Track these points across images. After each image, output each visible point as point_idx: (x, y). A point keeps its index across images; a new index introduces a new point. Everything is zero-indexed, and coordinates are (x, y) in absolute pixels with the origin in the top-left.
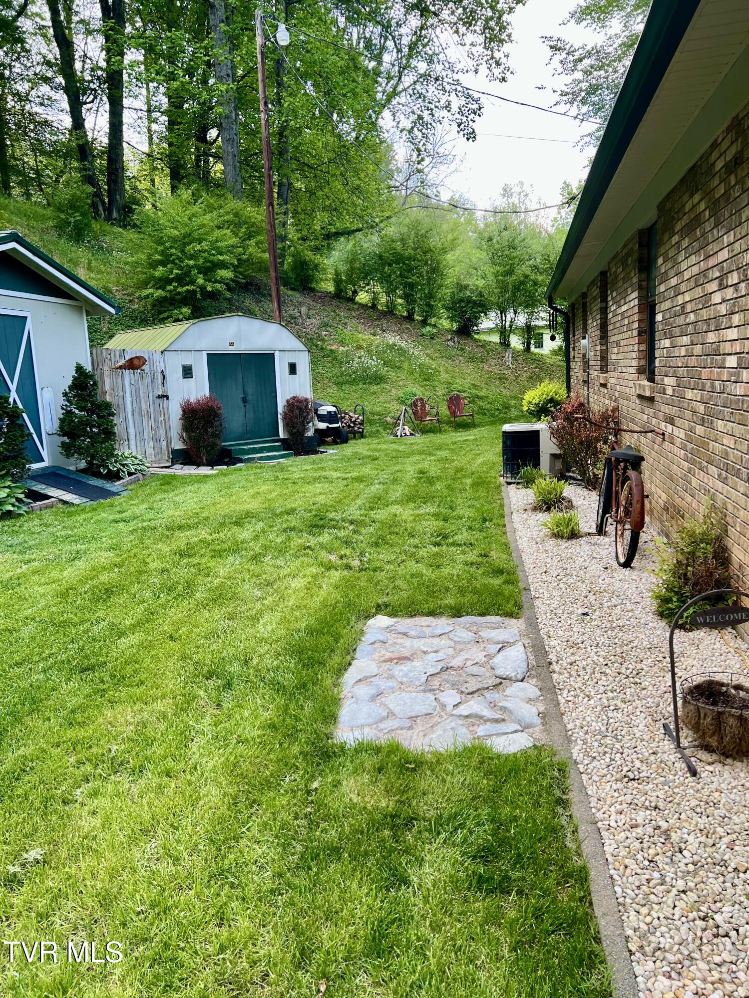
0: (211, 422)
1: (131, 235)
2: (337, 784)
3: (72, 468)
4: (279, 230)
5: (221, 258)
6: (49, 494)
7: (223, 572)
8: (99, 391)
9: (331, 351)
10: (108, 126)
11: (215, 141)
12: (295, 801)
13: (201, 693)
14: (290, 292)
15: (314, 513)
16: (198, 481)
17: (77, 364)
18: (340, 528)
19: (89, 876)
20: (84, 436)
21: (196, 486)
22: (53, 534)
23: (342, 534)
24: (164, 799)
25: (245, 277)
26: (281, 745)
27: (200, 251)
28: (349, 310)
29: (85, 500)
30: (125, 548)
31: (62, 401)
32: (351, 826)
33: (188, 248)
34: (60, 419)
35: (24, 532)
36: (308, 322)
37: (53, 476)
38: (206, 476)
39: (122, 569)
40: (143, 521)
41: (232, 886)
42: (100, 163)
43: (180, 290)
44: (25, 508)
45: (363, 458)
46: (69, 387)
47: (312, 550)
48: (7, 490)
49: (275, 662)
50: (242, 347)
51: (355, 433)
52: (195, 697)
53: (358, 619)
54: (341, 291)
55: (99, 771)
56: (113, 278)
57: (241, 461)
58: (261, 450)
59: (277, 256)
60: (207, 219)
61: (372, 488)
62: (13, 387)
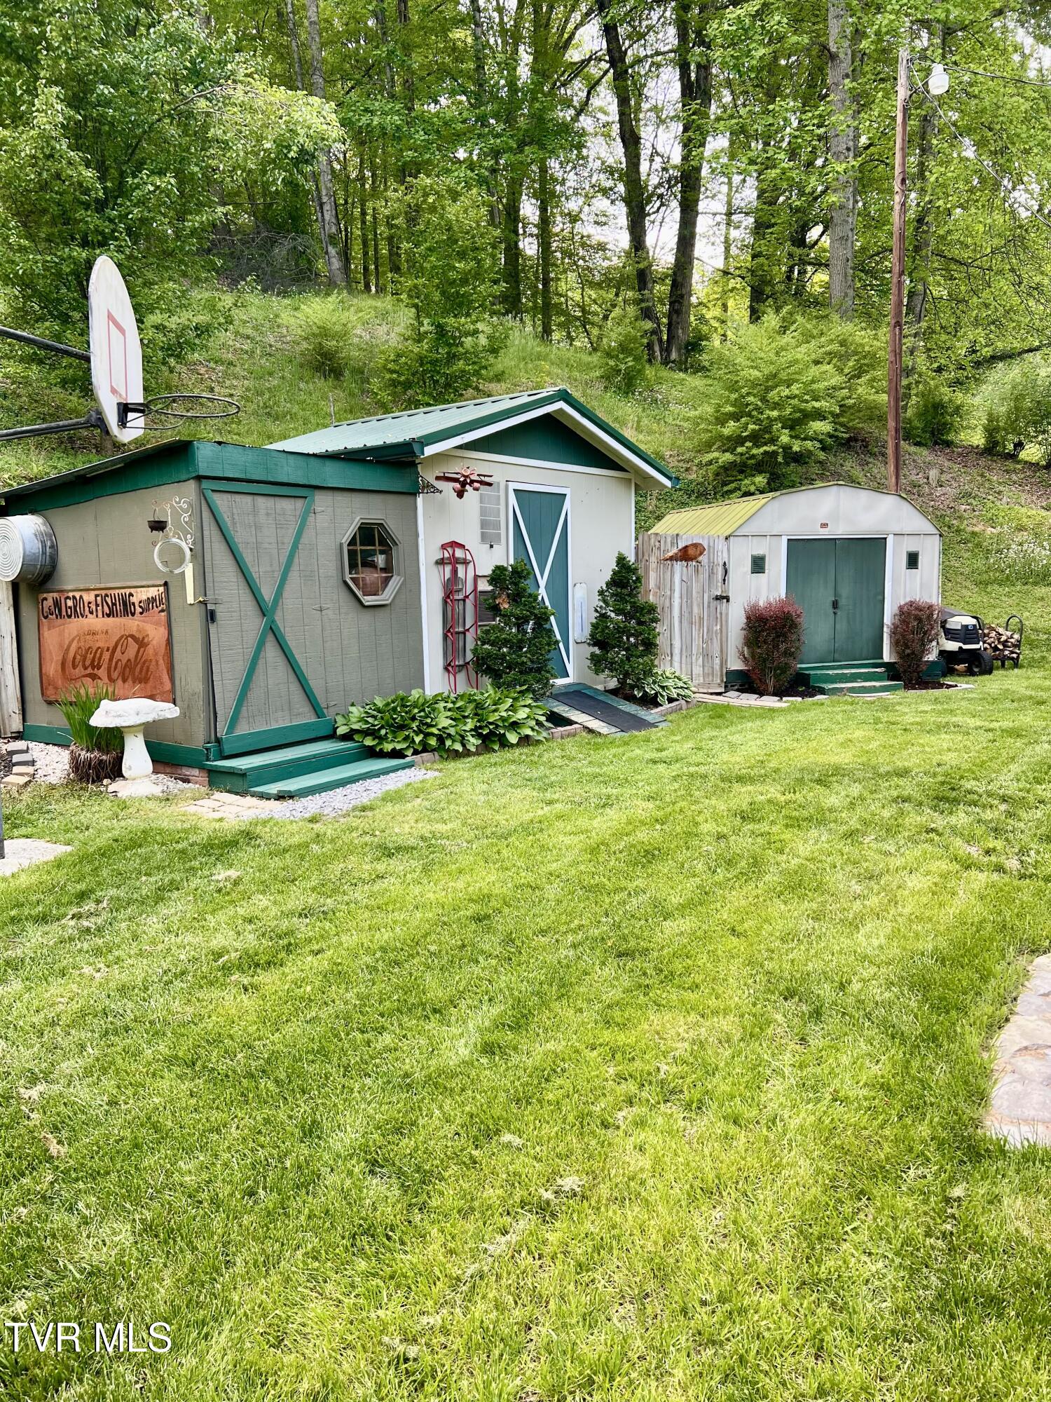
0: (785, 635)
1: (695, 382)
2: (995, 1200)
3: (601, 687)
4: (908, 361)
5: (817, 405)
6: (573, 718)
7: (804, 849)
8: (642, 590)
9: (974, 534)
10: (676, 239)
11: (816, 243)
12: (926, 1208)
13: (779, 1017)
14: (913, 449)
15: (940, 779)
16: (761, 717)
17: (620, 554)
18: (984, 806)
19: (637, 1232)
20: (619, 647)
21: (758, 723)
22: (576, 769)
23: (988, 815)
24: (732, 1155)
25: (848, 429)
26: (900, 1118)
27: (788, 397)
28: (1007, 471)
29: (614, 730)
30: (668, 799)
31: (597, 601)
32: (1019, 1271)
33: (771, 394)
34: (593, 625)
35: (544, 764)
36: (939, 491)
37: (580, 697)
38: (772, 710)
39: (665, 827)
40: (689, 764)
41: (832, 1304)
42: (662, 289)
43: (755, 451)
44: (545, 734)
45: (1020, 700)
46: (607, 584)
47: (940, 835)
48: (527, 710)
49: (887, 995)
50: (840, 530)
51: (1003, 660)
52: (769, 1023)
53: (1021, 952)
54: (996, 444)
55: (644, 1095)
56: (667, 440)
57: (822, 691)
58: (853, 678)
59: (899, 396)
60: (802, 353)
61: (1038, 748)
62: (542, 583)
